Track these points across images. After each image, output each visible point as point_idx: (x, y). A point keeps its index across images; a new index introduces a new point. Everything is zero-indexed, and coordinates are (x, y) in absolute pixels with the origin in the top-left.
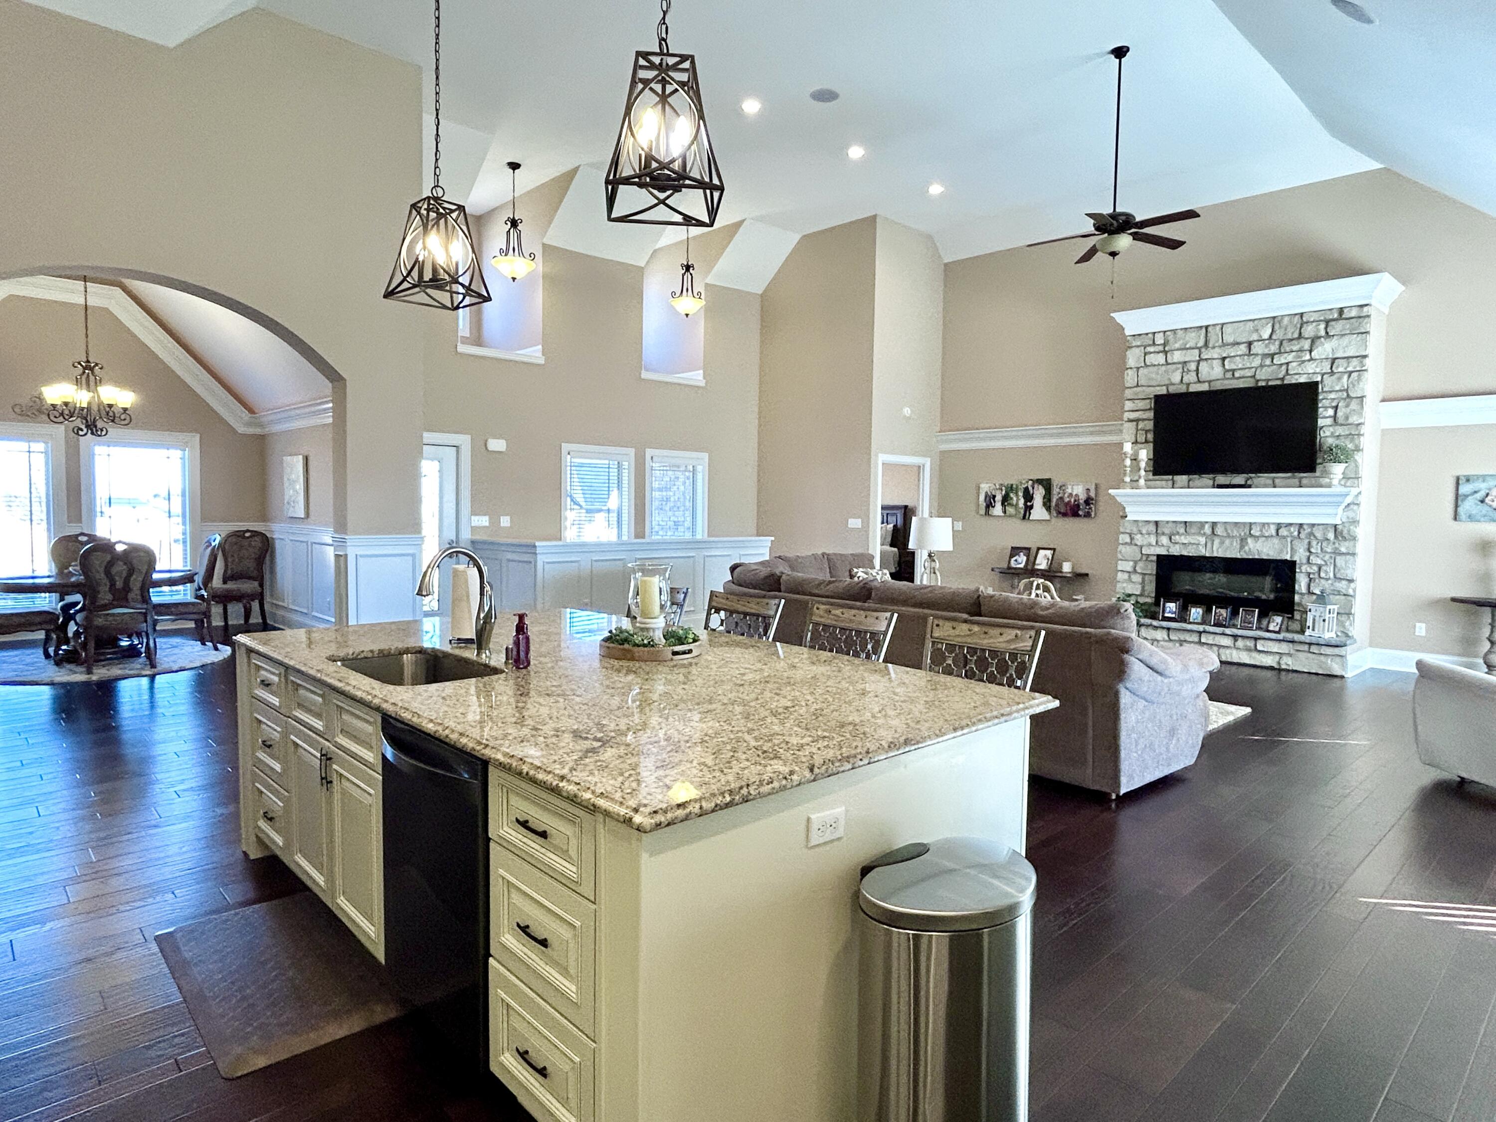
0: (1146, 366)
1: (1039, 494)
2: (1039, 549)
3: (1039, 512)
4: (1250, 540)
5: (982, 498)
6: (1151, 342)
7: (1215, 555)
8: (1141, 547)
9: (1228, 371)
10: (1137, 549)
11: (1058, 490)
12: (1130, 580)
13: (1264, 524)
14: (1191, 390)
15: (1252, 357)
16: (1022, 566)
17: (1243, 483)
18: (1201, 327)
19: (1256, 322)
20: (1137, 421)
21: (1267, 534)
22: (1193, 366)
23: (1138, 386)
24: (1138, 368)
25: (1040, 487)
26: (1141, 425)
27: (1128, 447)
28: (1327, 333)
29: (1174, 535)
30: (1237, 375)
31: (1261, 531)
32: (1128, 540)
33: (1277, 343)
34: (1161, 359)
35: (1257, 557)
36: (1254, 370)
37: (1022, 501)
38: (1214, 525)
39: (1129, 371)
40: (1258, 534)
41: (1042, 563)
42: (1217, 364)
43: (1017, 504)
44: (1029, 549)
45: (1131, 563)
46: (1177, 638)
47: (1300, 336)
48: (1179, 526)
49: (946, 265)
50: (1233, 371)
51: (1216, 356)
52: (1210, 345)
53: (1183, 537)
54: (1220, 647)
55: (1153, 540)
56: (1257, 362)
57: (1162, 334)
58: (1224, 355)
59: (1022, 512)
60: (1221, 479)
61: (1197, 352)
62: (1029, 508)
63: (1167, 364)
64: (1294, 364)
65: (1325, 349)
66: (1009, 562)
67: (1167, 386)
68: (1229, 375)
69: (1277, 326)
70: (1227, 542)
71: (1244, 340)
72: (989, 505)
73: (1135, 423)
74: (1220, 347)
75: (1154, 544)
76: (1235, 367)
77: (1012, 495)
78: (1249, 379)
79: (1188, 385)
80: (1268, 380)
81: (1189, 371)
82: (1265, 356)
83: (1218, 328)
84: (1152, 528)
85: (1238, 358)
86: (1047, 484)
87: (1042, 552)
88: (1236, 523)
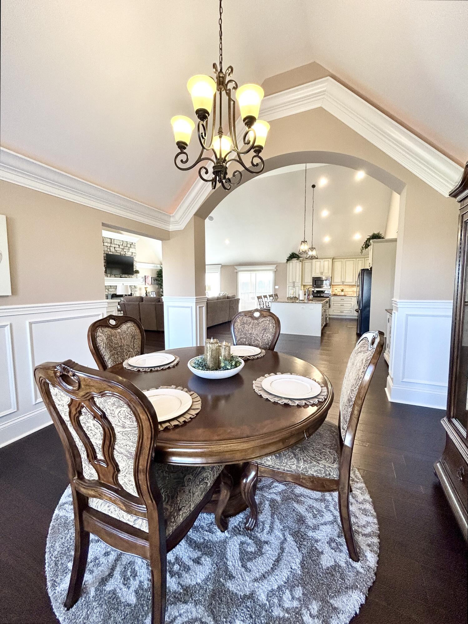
18: (110, 238)
19: (119, 240)
28: (131, 247)
33: (123, 246)
42: (113, 248)
47: (127, 246)
52: (112, 243)
64: (127, 252)
65: (131, 250)
68: (116, 251)
69: (123, 243)
71: (118, 244)
78: (119, 253)
80: (123, 254)
81: (108, 248)
82: (122, 249)
83: (113, 240)
85: (117, 248)
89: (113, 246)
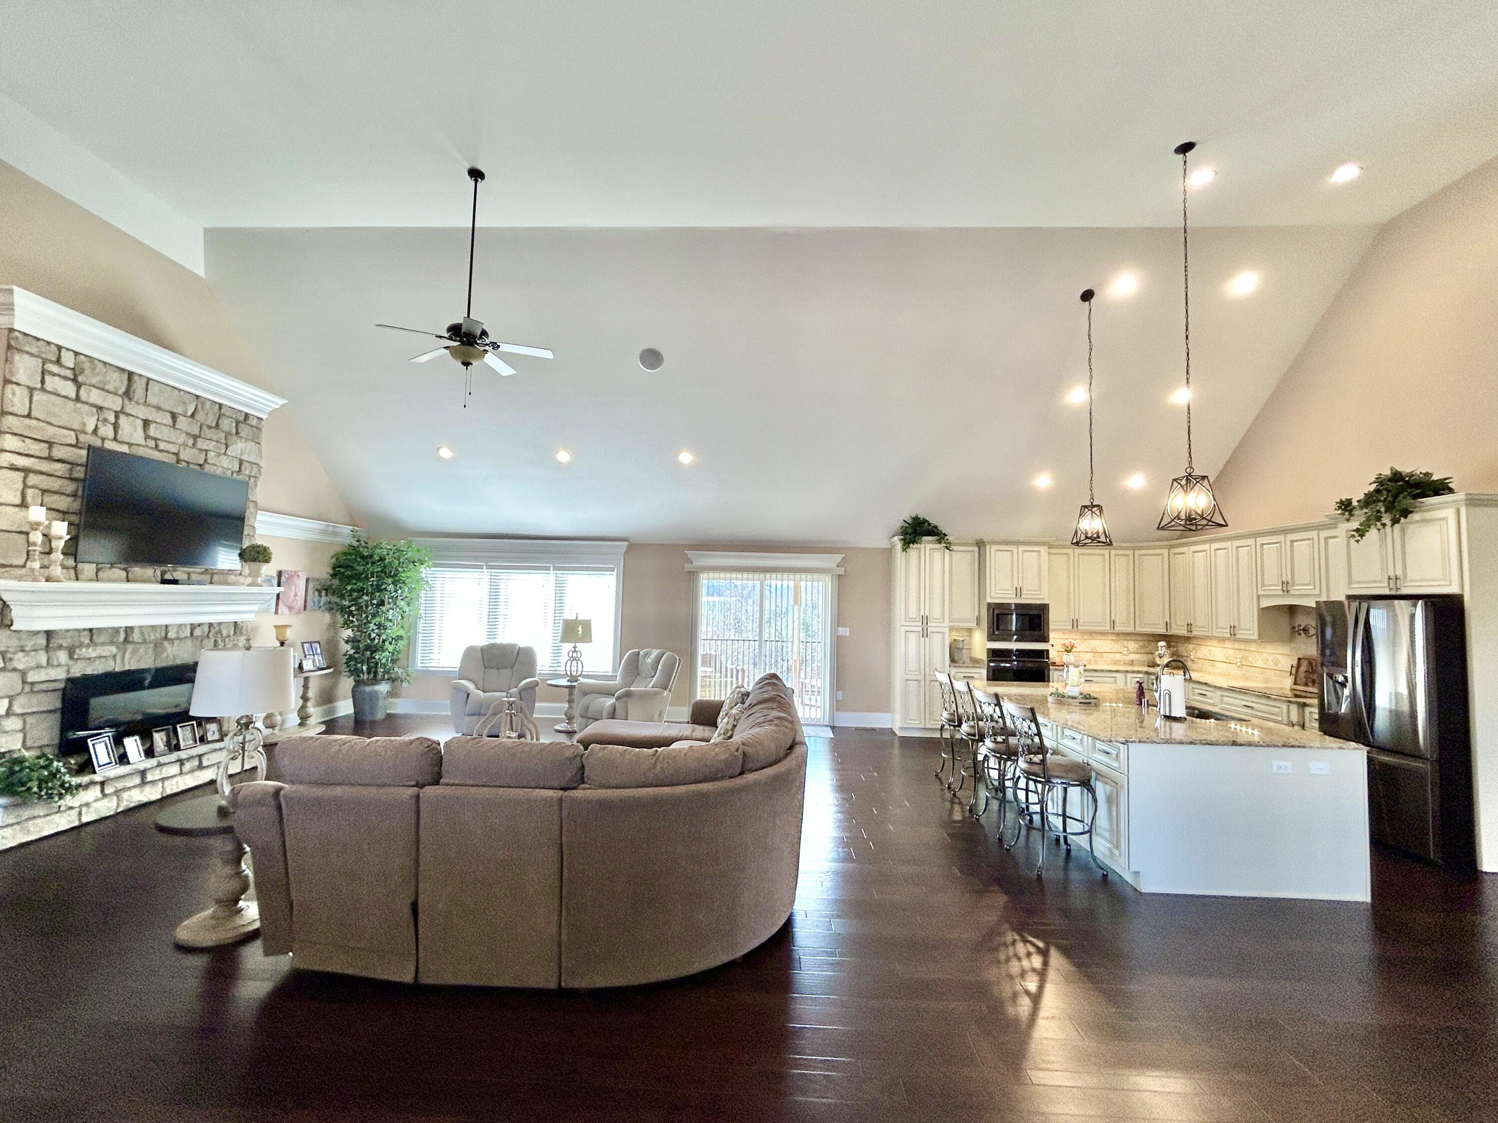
0: (43, 389)
6: (53, 359)
7: (127, 668)
8: (24, 674)
9: (153, 438)
10: (16, 677)
12: (3, 730)
13: (180, 626)
14: (107, 447)
15: (176, 432)
18: (123, 370)
19: (180, 393)
20: (26, 471)
21: (181, 637)
22: (113, 418)
23: (29, 416)
24: (31, 390)
26: (33, 479)
27: (40, 514)
28: (237, 433)
29: (77, 647)
30: (161, 446)
31: (177, 632)
33: (199, 424)
34: (69, 389)
36: (179, 447)
38: (129, 630)
39: (15, 388)
40: (172, 636)
42: (140, 424)
47: (217, 426)
48: (83, 633)
50: (156, 440)
51: (139, 415)
52: (135, 399)
53: (87, 650)
55: (43, 658)
56: (183, 439)
57: (71, 353)
58: (149, 418)
61: (120, 400)
63: (78, 399)
64: (213, 454)
65: (238, 447)
67: (77, 431)
68: (152, 444)
69: (199, 407)
70: (142, 650)
71: (168, 408)
73: (24, 474)
74: (144, 405)
76: (161, 437)
78: (172, 456)
79: (103, 439)
80: (188, 463)
81: (105, 420)
82: (188, 435)
83: (145, 380)
84: (42, 641)
85: (164, 427)
88: (153, 626)
89: (142, 412)
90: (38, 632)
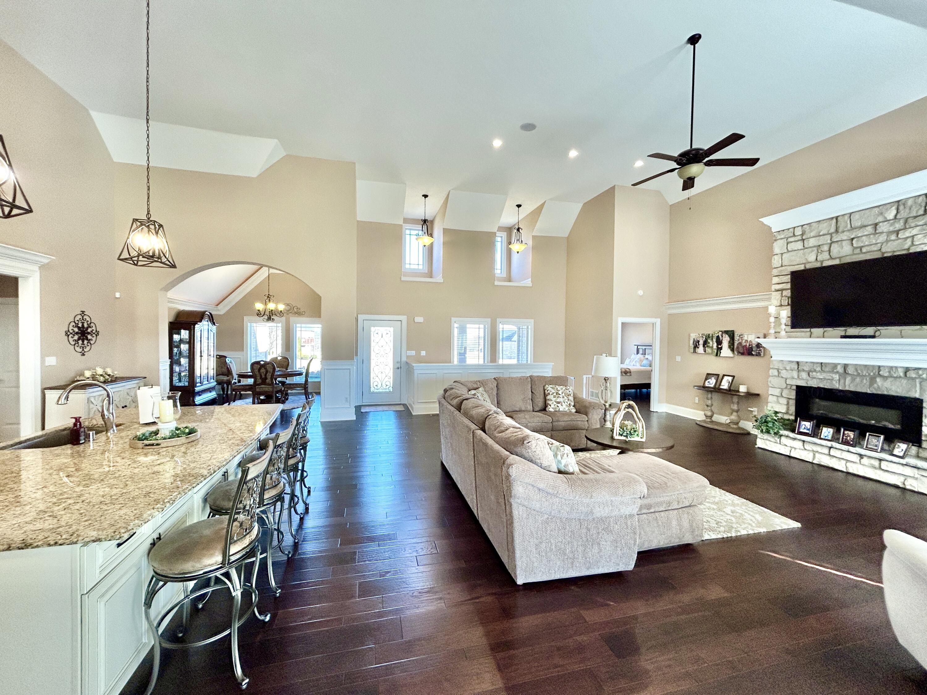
0: (788, 251)
1: (726, 340)
2: (724, 375)
3: (726, 351)
4: (878, 380)
5: (692, 342)
6: (792, 235)
7: (847, 388)
8: (786, 379)
9: (857, 248)
10: (784, 380)
11: (738, 338)
12: (778, 402)
13: (891, 368)
14: (824, 265)
15: (877, 236)
16: (712, 386)
17: (872, 334)
18: (832, 218)
19: (881, 207)
20: (782, 290)
21: (895, 376)
22: (826, 248)
23: (782, 266)
24: (782, 254)
25: (727, 336)
26: (785, 293)
27: (772, 310)
29: (812, 372)
30: (864, 250)
31: (889, 372)
32: (776, 374)
33: (902, 221)
34: (799, 245)
35: (886, 393)
36: (879, 245)
37: (715, 345)
38: (845, 366)
39: (775, 257)
40: (886, 374)
41: (725, 385)
42: (846, 244)
43: (712, 347)
44: (718, 375)
45: (779, 390)
46: (811, 449)
47: (925, 212)
48: (815, 365)
49: (671, 206)
50: (861, 248)
51: (845, 238)
52: (840, 231)
53: (818, 374)
54: (847, 461)
55: (795, 374)
56: (882, 238)
57: (800, 227)
58: (852, 237)
59: (716, 351)
60: (852, 331)
61: (828, 237)
62: (719, 349)
63: (805, 248)
64: (920, 236)
66: (704, 383)
67: (805, 264)
68: (858, 251)
69: (901, 208)
70: (858, 380)
71: (870, 223)
72: (696, 346)
73: (780, 292)
74: (849, 230)
75: (796, 377)
76: (862, 245)
77: (709, 341)
78: (877, 252)
79: (822, 261)
80: (894, 252)
81: (823, 251)
82: (890, 233)
83: (846, 217)
84: (794, 366)
85: (864, 238)
86: (731, 334)
87: (726, 378)
88: (866, 366)
89: (846, 236)
90: (793, 362)
